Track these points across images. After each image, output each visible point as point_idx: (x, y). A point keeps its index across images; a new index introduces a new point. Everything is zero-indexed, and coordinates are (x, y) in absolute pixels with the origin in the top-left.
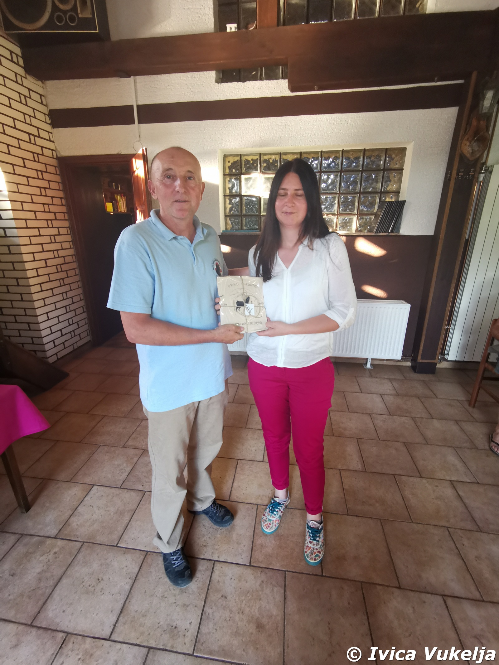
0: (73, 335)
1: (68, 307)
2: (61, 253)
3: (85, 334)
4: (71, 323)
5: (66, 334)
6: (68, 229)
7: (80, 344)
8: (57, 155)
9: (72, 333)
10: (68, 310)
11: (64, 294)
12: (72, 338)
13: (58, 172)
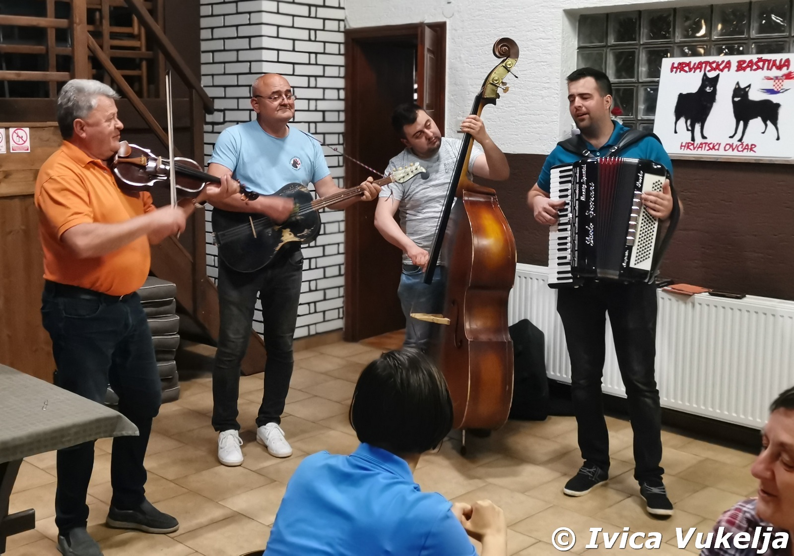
0: (312, 310)
3: (334, 314)
4: (313, 288)
7: (321, 328)
8: (346, 26)
9: (313, 305)
13: (342, 51)
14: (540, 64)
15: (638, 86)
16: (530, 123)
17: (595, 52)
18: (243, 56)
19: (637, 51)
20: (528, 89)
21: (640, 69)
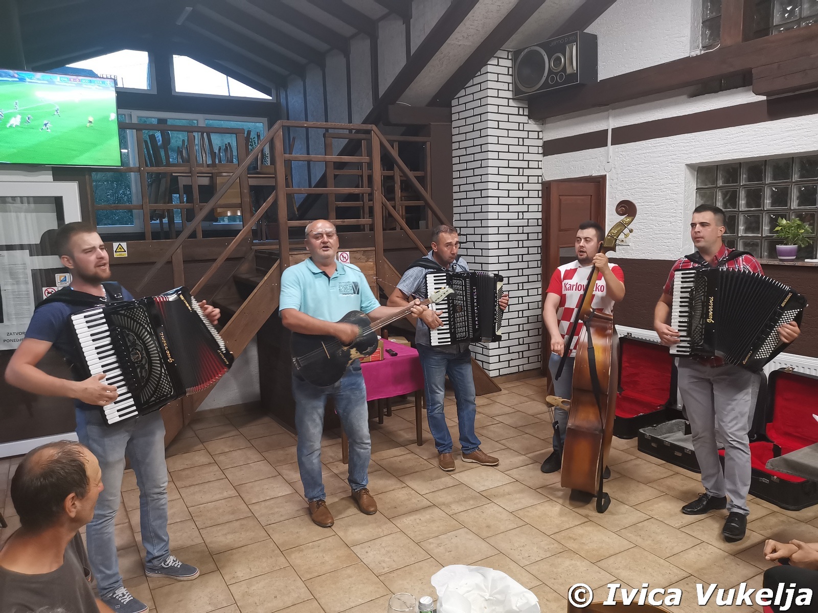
0: (521, 357)
1: (521, 326)
2: (526, 272)
3: (535, 359)
4: (521, 343)
5: (513, 353)
6: (539, 248)
7: (526, 367)
8: (542, 180)
9: (521, 353)
10: (521, 329)
11: (521, 312)
12: (519, 358)
13: (540, 196)
14: (669, 200)
15: (739, 214)
16: (662, 239)
17: (708, 191)
18: (477, 201)
19: (738, 190)
20: (661, 217)
21: (740, 202)
